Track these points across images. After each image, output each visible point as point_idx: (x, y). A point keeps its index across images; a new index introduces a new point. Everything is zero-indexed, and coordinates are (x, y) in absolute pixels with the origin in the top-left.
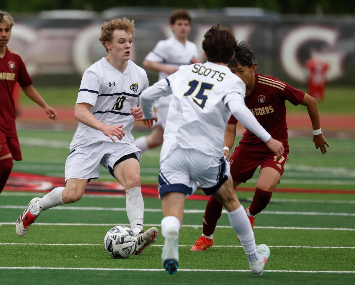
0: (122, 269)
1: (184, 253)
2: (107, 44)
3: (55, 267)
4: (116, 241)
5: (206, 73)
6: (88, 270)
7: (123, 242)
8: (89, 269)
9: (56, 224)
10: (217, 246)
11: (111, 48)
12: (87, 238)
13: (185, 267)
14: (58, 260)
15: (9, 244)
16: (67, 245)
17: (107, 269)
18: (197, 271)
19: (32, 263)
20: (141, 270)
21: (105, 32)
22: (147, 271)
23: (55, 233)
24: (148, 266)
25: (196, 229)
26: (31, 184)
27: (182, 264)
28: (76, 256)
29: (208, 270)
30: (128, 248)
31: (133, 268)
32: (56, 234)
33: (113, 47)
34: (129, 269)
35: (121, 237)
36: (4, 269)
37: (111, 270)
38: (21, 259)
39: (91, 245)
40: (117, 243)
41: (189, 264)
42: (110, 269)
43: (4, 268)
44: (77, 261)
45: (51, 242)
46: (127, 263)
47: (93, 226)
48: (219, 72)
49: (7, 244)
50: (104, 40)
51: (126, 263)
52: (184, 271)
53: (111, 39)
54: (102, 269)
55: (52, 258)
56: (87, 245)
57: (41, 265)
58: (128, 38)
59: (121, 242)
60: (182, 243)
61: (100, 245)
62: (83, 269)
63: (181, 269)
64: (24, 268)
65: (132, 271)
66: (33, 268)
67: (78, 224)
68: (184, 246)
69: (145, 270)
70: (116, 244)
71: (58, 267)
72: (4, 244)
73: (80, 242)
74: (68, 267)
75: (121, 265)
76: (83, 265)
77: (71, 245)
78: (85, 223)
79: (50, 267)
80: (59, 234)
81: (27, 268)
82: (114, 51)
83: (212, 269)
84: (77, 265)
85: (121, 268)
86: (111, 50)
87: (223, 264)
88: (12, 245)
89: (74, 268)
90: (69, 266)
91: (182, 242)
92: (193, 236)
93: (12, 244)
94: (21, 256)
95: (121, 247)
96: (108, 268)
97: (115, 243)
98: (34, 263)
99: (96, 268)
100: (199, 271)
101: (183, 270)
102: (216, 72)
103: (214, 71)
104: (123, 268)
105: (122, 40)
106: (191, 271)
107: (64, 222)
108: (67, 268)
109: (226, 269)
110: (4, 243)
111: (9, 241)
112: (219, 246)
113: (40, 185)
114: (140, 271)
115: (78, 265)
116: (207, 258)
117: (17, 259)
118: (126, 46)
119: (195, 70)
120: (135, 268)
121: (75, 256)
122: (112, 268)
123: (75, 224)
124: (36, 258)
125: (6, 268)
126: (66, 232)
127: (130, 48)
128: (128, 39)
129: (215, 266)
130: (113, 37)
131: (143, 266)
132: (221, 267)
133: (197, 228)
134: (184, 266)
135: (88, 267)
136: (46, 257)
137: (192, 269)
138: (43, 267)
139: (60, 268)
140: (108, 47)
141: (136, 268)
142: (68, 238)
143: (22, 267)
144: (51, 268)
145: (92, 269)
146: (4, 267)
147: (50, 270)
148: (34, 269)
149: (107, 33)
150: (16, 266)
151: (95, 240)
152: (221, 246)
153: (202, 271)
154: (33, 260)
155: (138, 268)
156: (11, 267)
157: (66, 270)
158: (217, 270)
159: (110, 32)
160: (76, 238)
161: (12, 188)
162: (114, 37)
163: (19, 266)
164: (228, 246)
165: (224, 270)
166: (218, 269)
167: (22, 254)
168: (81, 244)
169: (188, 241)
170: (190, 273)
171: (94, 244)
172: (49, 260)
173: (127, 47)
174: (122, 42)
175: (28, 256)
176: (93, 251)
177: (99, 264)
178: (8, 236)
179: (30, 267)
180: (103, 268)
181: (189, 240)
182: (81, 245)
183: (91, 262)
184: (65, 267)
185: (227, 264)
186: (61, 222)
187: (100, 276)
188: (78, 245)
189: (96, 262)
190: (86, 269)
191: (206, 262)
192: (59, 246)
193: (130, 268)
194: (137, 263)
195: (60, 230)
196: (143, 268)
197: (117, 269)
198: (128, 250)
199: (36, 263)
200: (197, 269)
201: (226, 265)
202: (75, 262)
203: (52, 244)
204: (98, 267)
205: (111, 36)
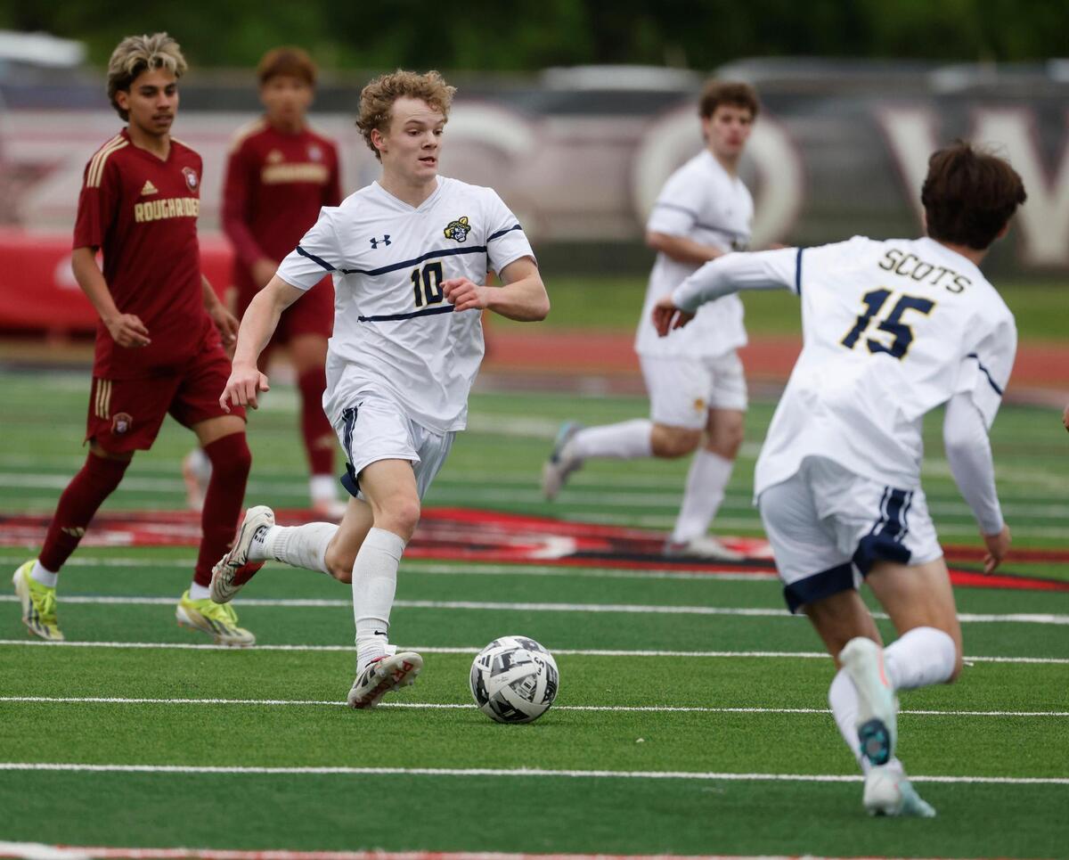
0: (768, 776)
1: (937, 732)
2: (376, 136)
3: (582, 769)
4: (490, 669)
5: (919, 273)
6: (674, 779)
7: (507, 667)
8: (677, 774)
9: (585, 652)
10: (1028, 714)
11: (386, 146)
12: (671, 692)
13: (939, 771)
14: (593, 751)
15: (457, 706)
16: (616, 708)
17: (725, 776)
18: (973, 782)
19: (519, 759)
20: (820, 778)
21: (371, 104)
22: (835, 782)
23: (583, 675)
24: (837, 768)
25: (968, 666)
26: (516, 541)
27: (930, 762)
28: (641, 740)
29: (1002, 780)
30: (526, 681)
31: (795, 774)
32: (585, 678)
33: (394, 144)
34: (784, 777)
35: (502, 656)
36: (445, 775)
37: (736, 780)
38: (490, 747)
39: (682, 709)
40: (493, 673)
41: (949, 764)
42: (733, 776)
43: (443, 771)
44: (644, 753)
45: (573, 702)
46: (781, 759)
47: (685, 656)
48: (953, 273)
49: (452, 706)
50: (368, 126)
51: (778, 759)
52: (936, 782)
53: (385, 121)
54: (712, 775)
55: (575, 744)
56: (670, 709)
57: (547, 764)
58: (431, 120)
59: (502, 666)
60: (931, 705)
61: (706, 709)
62: (660, 774)
63: (929, 775)
64: (499, 772)
65: (794, 781)
66: (524, 771)
67: (646, 653)
68: (937, 713)
69: (829, 778)
70: (491, 676)
71: (593, 770)
72: (443, 706)
73: (651, 702)
74: (618, 771)
75: (763, 763)
76: (659, 764)
77: (628, 708)
78: (666, 650)
79: (570, 769)
80: (594, 679)
81: (507, 772)
82: (394, 155)
83: (1013, 777)
84: (643, 764)
85: (762, 773)
86: (386, 152)
87: (1045, 762)
88: (466, 708)
89: (636, 774)
90: (619, 767)
91: (932, 702)
92: (961, 685)
93: (465, 706)
94: (490, 738)
95: (504, 679)
96: (730, 772)
97: (490, 674)
98: (525, 758)
99: (696, 771)
100: (979, 783)
101: (934, 779)
102: (945, 271)
103: (940, 268)
104: (769, 773)
105: (414, 125)
106: (956, 783)
107: (607, 648)
108: (615, 773)
109: (1053, 777)
110: (444, 703)
111: (457, 698)
112: (1032, 714)
113: (542, 546)
114: (815, 781)
115: (645, 766)
116: (1000, 747)
117: (479, 747)
118: (427, 141)
119: (887, 263)
120: (801, 774)
121: (637, 739)
122: (738, 773)
123: (639, 653)
124: (531, 746)
125: (448, 771)
126: (615, 673)
127: (435, 147)
128: (431, 125)
129: (1021, 769)
130: (391, 119)
131: (824, 769)
132: (1037, 770)
133: (972, 664)
134: (937, 768)
135: (673, 771)
136: (559, 742)
137: (957, 776)
138: (551, 769)
139: (597, 773)
140: (379, 146)
141: (806, 773)
142: (619, 690)
143: (494, 768)
144: (574, 773)
145: (684, 775)
146: (445, 768)
147: (570, 778)
148: (528, 777)
149: (375, 108)
150: (477, 767)
151: (692, 696)
152: (1039, 714)
153: (986, 783)
154: (524, 752)
155: (811, 774)
156: (464, 768)
157: (613, 778)
158: (1028, 781)
159: (383, 104)
160: (640, 690)
161: (467, 553)
162: (394, 116)
163: (486, 768)
164: (1058, 714)
165: (1046, 780)
166: (1030, 777)
167: (492, 735)
168: (654, 707)
169: (948, 701)
170: (952, 788)
171: (691, 706)
172: (566, 752)
173: (428, 144)
174: (415, 130)
175: (508, 738)
176: (686, 726)
177: (705, 761)
178: (454, 684)
179: (516, 768)
180: (715, 772)
181: (949, 697)
182: (653, 709)
183: (681, 755)
184: (611, 770)
185: (1054, 762)
186: (599, 648)
187: (707, 795)
188: (646, 708)
189: (695, 758)
190: (669, 774)
191: (997, 756)
192: (593, 711)
193: (790, 774)
194: (807, 758)
195: (597, 668)
196: (825, 773)
197: (753, 776)
198: (526, 685)
199: (532, 758)
200: (973, 776)
201: (1052, 767)
202: (639, 756)
203: (575, 708)
204: (701, 771)
205: (387, 115)
